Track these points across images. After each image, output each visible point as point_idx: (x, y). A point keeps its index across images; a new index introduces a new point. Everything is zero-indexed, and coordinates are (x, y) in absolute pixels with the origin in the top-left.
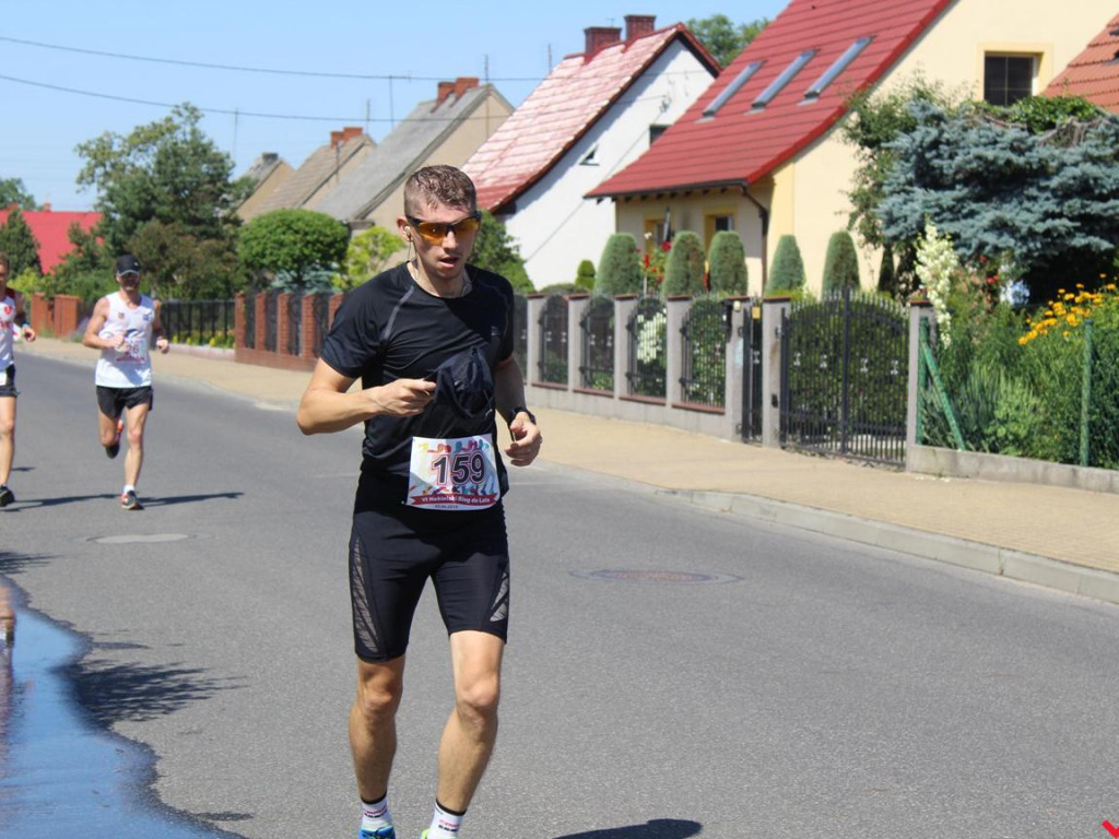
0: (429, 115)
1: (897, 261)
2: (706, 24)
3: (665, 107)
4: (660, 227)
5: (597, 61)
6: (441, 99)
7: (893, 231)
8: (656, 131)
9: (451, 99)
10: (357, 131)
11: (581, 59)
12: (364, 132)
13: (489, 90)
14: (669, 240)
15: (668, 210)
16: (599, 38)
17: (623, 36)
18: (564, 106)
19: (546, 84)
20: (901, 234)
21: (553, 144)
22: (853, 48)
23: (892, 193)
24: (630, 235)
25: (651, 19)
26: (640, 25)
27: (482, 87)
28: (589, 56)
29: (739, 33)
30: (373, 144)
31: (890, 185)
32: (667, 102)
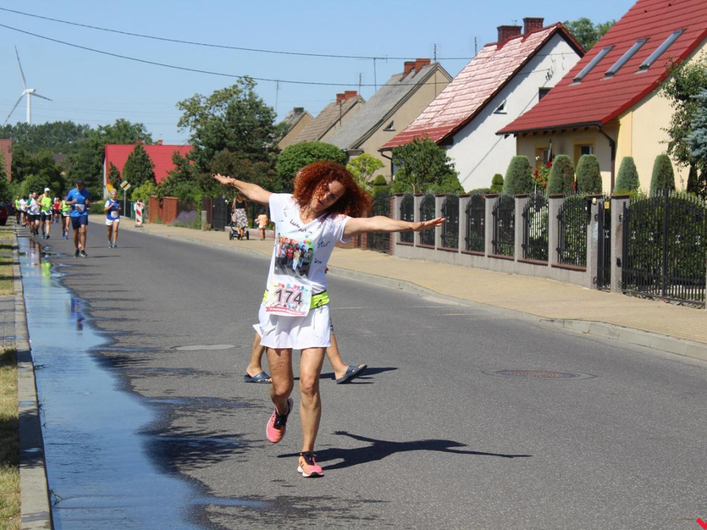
0: (399, 83)
1: (699, 172)
2: (575, 24)
3: (549, 76)
4: (546, 153)
5: (506, 48)
6: (406, 73)
7: (697, 152)
8: (543, 92)
9: (413, 73)
10: (353, 93)
11: (495, 47)
12: (358, 94)
13: (437, 67)
14: (551, 160)
15: (551, 142)
16: (507, 33)
17: (522, 32)
18: (484, 76)
19: (473, 62)
20: (703, 154)
21: (477, 100)
22: (671, 37)
23: (697, 128)
24: (526, 157)
25: (541, 21)
26: (533, 24)
27: (432, 65)
28: (500, 45)
29: (597, 30)
30: (363, 101)
31: (695, 123)
32: (550, 73)
